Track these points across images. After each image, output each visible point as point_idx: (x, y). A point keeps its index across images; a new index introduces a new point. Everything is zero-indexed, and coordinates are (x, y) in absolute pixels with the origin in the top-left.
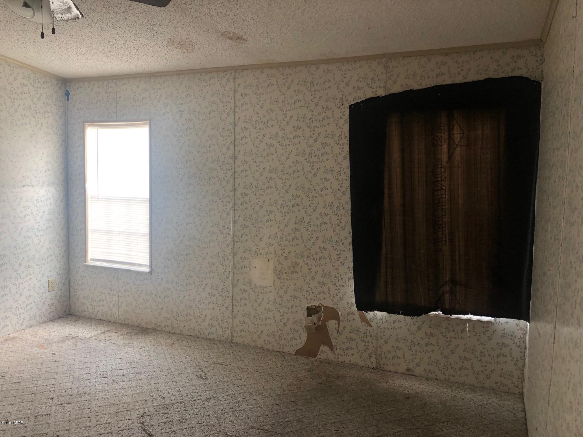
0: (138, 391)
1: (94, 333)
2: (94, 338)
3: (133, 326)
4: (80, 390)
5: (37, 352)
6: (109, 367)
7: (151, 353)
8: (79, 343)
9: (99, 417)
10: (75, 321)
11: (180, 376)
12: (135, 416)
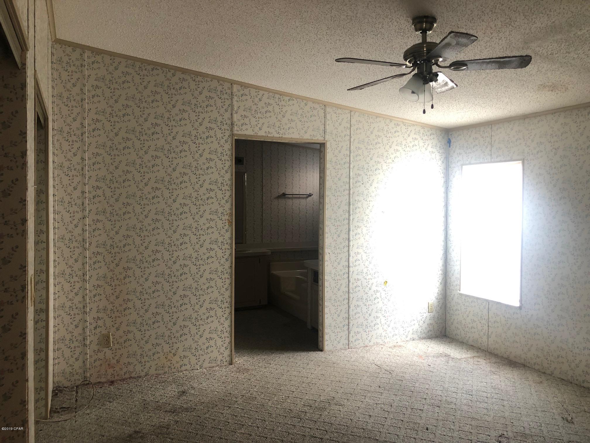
0: (499, 415)
1: (464, 356)
2: (464, 360)
3: (502, 357)
4: (448, 399)
5: (417, 360)
6: (475, 388)
7: (517, 385)
8: (450, 361)
9: (462, 425)
10: (449, 343)
11: (544, 413)
12: (494, 434)
